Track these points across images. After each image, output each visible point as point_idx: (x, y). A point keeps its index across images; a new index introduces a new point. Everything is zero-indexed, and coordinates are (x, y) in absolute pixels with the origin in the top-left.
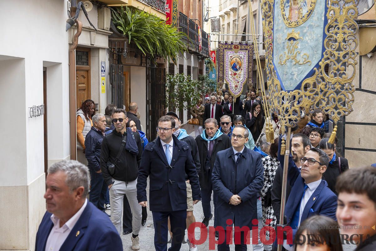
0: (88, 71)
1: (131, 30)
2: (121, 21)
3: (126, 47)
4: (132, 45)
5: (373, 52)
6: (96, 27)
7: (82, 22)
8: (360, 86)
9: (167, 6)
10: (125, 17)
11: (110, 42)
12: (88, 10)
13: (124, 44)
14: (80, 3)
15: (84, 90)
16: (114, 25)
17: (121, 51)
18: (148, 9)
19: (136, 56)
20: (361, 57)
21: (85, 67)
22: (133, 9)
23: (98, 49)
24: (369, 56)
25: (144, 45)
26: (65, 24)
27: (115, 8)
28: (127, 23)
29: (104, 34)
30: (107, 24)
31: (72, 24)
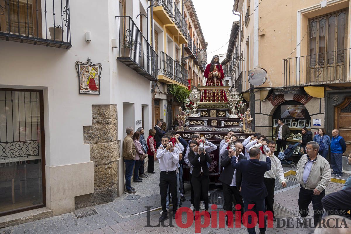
0: (159, 108)
1: (175, 93)
2: (171, 89)
3: (173, 99)
4: (175, 98)
5: (265, 99)
6: (162, 92)
7: (157, 90)
8: (261, 113)
9: (188, 84)
10: (173, 88)
11: (167, 97)
12: (158, 86)
13: (172, 98)
14: (156, 83)
15: (158, 114)
16: (169, 90)
17: (171, 100)
18: (181, 85)
19: (177, 102)
20: (261, 101)
21: (158, 106)
22: (176, 85)
23: (163, 99)
24: (264, 101)
25: (179, 98)
26: (150, 91)
27: (169, 85)
28: (173, 90)
29: (165, 94)
30: (166, 90)
31: (153, 91)
